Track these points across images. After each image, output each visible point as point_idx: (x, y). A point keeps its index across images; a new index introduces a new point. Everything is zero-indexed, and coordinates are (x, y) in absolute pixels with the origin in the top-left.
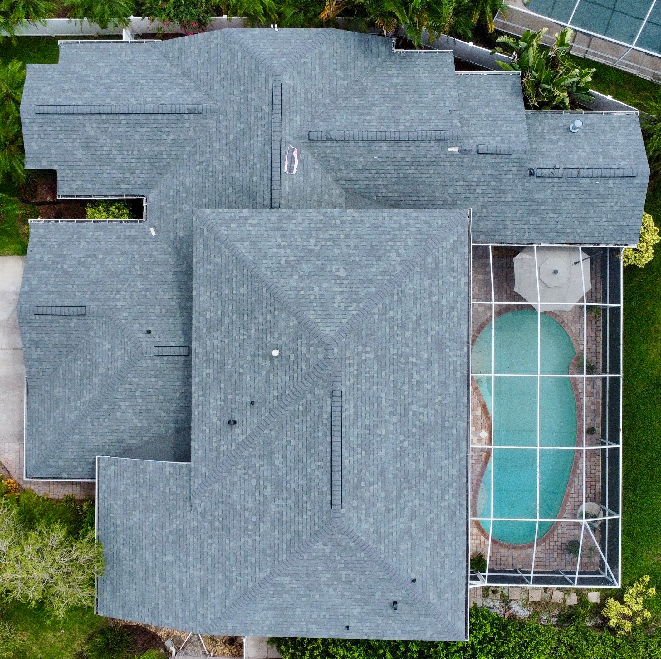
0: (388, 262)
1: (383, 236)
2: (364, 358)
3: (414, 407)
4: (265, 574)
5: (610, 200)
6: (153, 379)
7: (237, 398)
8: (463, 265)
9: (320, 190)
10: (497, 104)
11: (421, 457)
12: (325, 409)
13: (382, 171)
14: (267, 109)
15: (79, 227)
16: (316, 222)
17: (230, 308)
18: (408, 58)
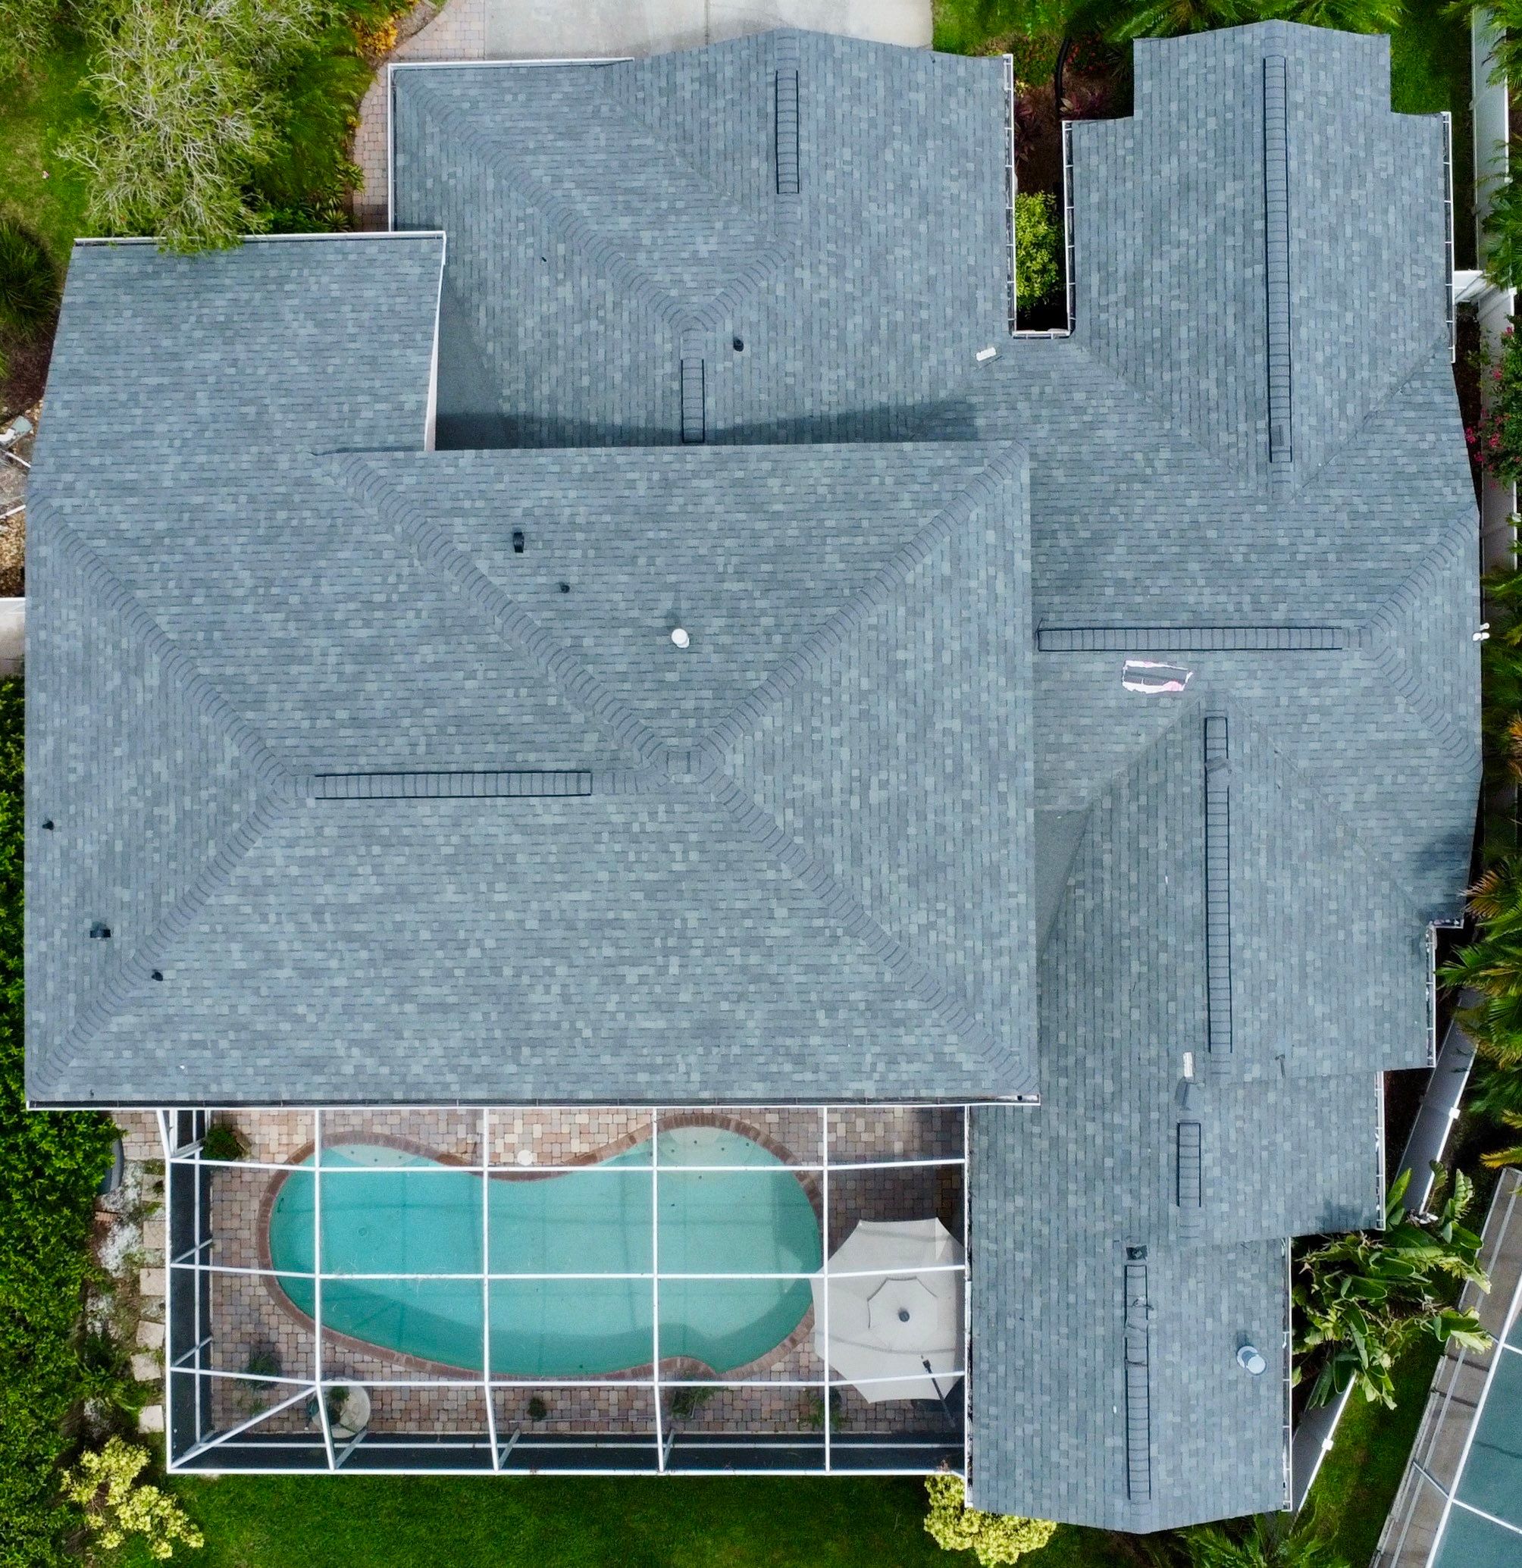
0: (904, 904)
1: (969, 894)
2: (673, 847)
3: (561, 970)
4: (165, 628)
5: (1074, 1441)
6: (627, 359)
7: (578, 553)
8: (905, 1085)
9: (1086, 748)
10: (1303, 1172)
11: (446, 990)
12: (547, 755)
13: (1134, 895)
14: (1278, 616)
15: (995, 176)
16: (1001, 733)
17: (790, 532)
18: (1415, 958)
